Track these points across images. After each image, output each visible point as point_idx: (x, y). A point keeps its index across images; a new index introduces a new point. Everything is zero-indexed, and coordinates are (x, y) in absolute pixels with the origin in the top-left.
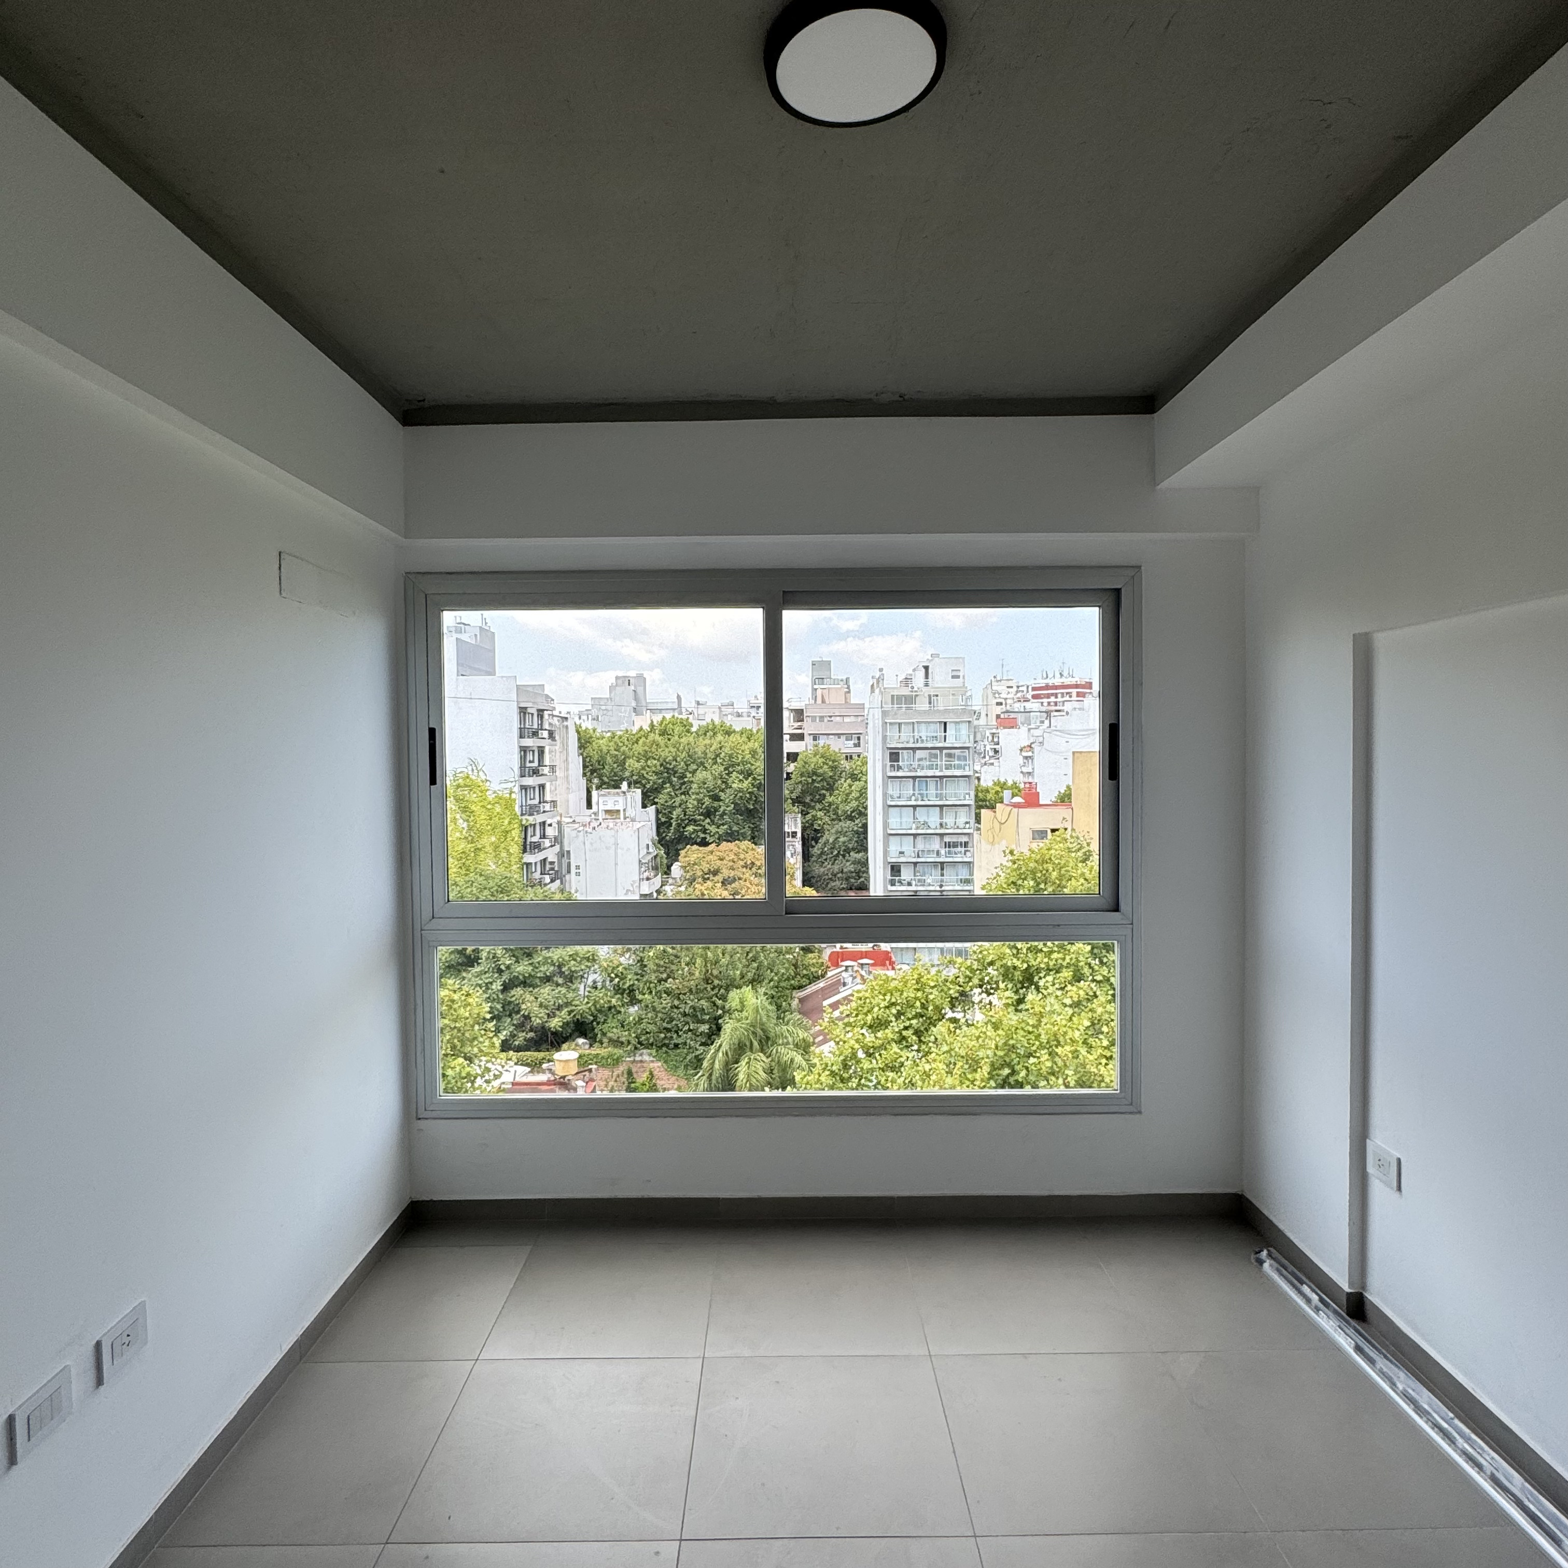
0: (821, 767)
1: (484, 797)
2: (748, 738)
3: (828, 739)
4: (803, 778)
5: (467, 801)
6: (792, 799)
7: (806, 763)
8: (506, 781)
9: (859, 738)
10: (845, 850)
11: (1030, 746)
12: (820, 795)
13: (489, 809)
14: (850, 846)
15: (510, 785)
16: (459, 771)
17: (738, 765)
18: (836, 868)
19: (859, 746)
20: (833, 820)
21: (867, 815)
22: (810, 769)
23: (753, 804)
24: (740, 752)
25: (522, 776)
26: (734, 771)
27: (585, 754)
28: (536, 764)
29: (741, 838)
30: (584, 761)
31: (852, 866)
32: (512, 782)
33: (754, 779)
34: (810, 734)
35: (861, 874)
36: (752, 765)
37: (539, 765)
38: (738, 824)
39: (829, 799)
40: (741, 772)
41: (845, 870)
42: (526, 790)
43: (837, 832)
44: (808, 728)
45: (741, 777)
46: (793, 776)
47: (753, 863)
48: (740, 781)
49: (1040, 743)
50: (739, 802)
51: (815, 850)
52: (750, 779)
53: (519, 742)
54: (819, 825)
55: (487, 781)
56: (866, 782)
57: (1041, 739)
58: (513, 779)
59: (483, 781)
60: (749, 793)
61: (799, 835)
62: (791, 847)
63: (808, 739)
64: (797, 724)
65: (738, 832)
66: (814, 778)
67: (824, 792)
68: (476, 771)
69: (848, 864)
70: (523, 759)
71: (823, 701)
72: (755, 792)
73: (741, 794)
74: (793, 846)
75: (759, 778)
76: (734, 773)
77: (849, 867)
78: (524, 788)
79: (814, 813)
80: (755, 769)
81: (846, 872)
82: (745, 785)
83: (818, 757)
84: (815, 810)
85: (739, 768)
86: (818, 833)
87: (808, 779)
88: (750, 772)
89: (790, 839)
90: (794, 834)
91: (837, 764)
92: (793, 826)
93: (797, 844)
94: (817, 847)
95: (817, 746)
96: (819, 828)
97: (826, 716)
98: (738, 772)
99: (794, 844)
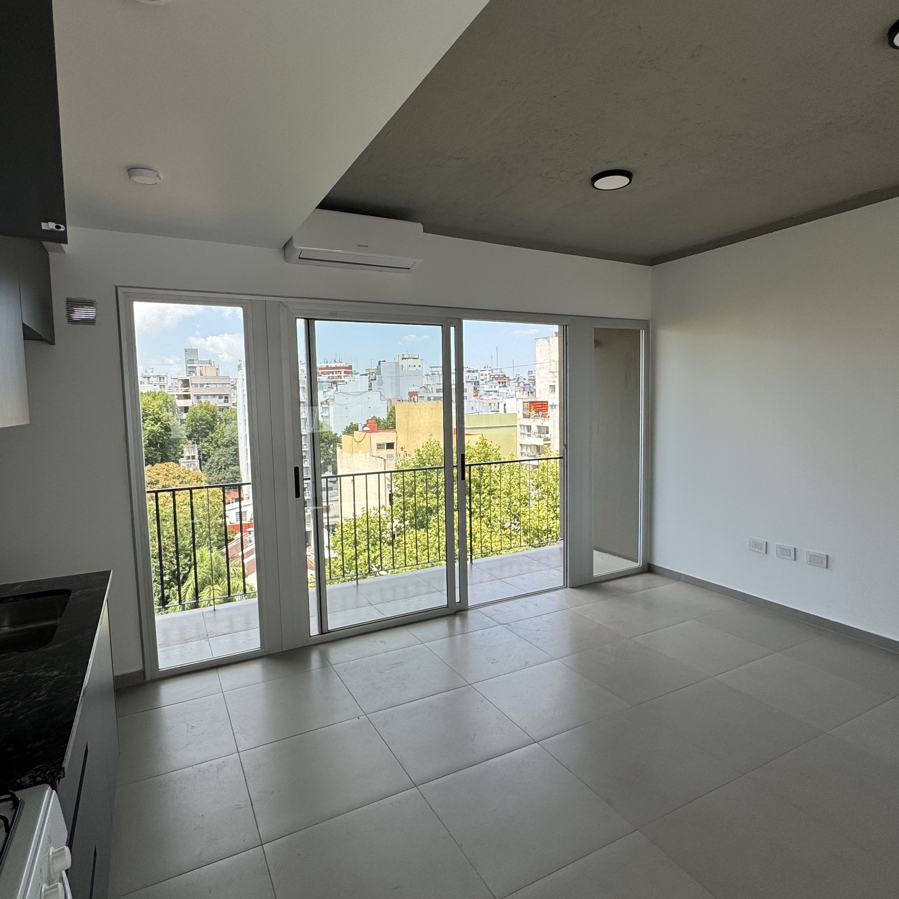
0: (205, 416)
2: (153, 397)
3: (207, 398)
4: (194, 423)
7: (194, 413)
9: (226, 398)
10: (225, 466)
11: (326, 401)
12: (205, 433)
14: (229, 463)
17: (150, 415)
18: (220, 477)
19: (228, 402)
20: (215, 448)
21: (238, 444)
22: (198, 417)
24: (151, 406)
26: (147, 419)
29: (154, 462)
31: (231, 475)
33: (162, 423)
34: (195, 395)
35: (237, 479)
36: (160, 415)
38: (152, 453)
39: (211, 435)
40: (152, 420)
41: (226, 477)
43: (219, 455)
44: (192, 391)
45: (153, 423)
46: (185, 421)
47: (179, 476)
48: (152, 425)
49: (332, 399)
50: (152, 439)
51: (206, 466)
52: (159, 423)
54: (206, 452)
56: (236, 424)
57: (333, 397)
60: (159, 433)
61: (197, 457)
62: (192, 465)
63: (193, 399)
64: (184, 389)
65: (151, 458)
66: (201, 422)
67: (207, 430)
69: (228, 473)
71: (201, 375)
72: (163, 432)
73: (153, 434)
74: (194, 464)
75: (165, 423)
76: (148, 420)
77: (229, 476)
79: (202, 444)
80: (162, 418)
81: (227, 479)
82: (156, 428)
83: (202, 409)
84: (202, 442)
85: (151, 417)
86: (205, 456)
87: (197, 423)
88: (158, 419)
89: (191, 460)
90: (193, 457)
91: (215, 413)
92: (192, 452)
93: (196, 463)
94: (206, 465)
95: (201, 402)
96: (206, 453)
97: (205, 384)
98: (150, 420)
99: (194, 463)
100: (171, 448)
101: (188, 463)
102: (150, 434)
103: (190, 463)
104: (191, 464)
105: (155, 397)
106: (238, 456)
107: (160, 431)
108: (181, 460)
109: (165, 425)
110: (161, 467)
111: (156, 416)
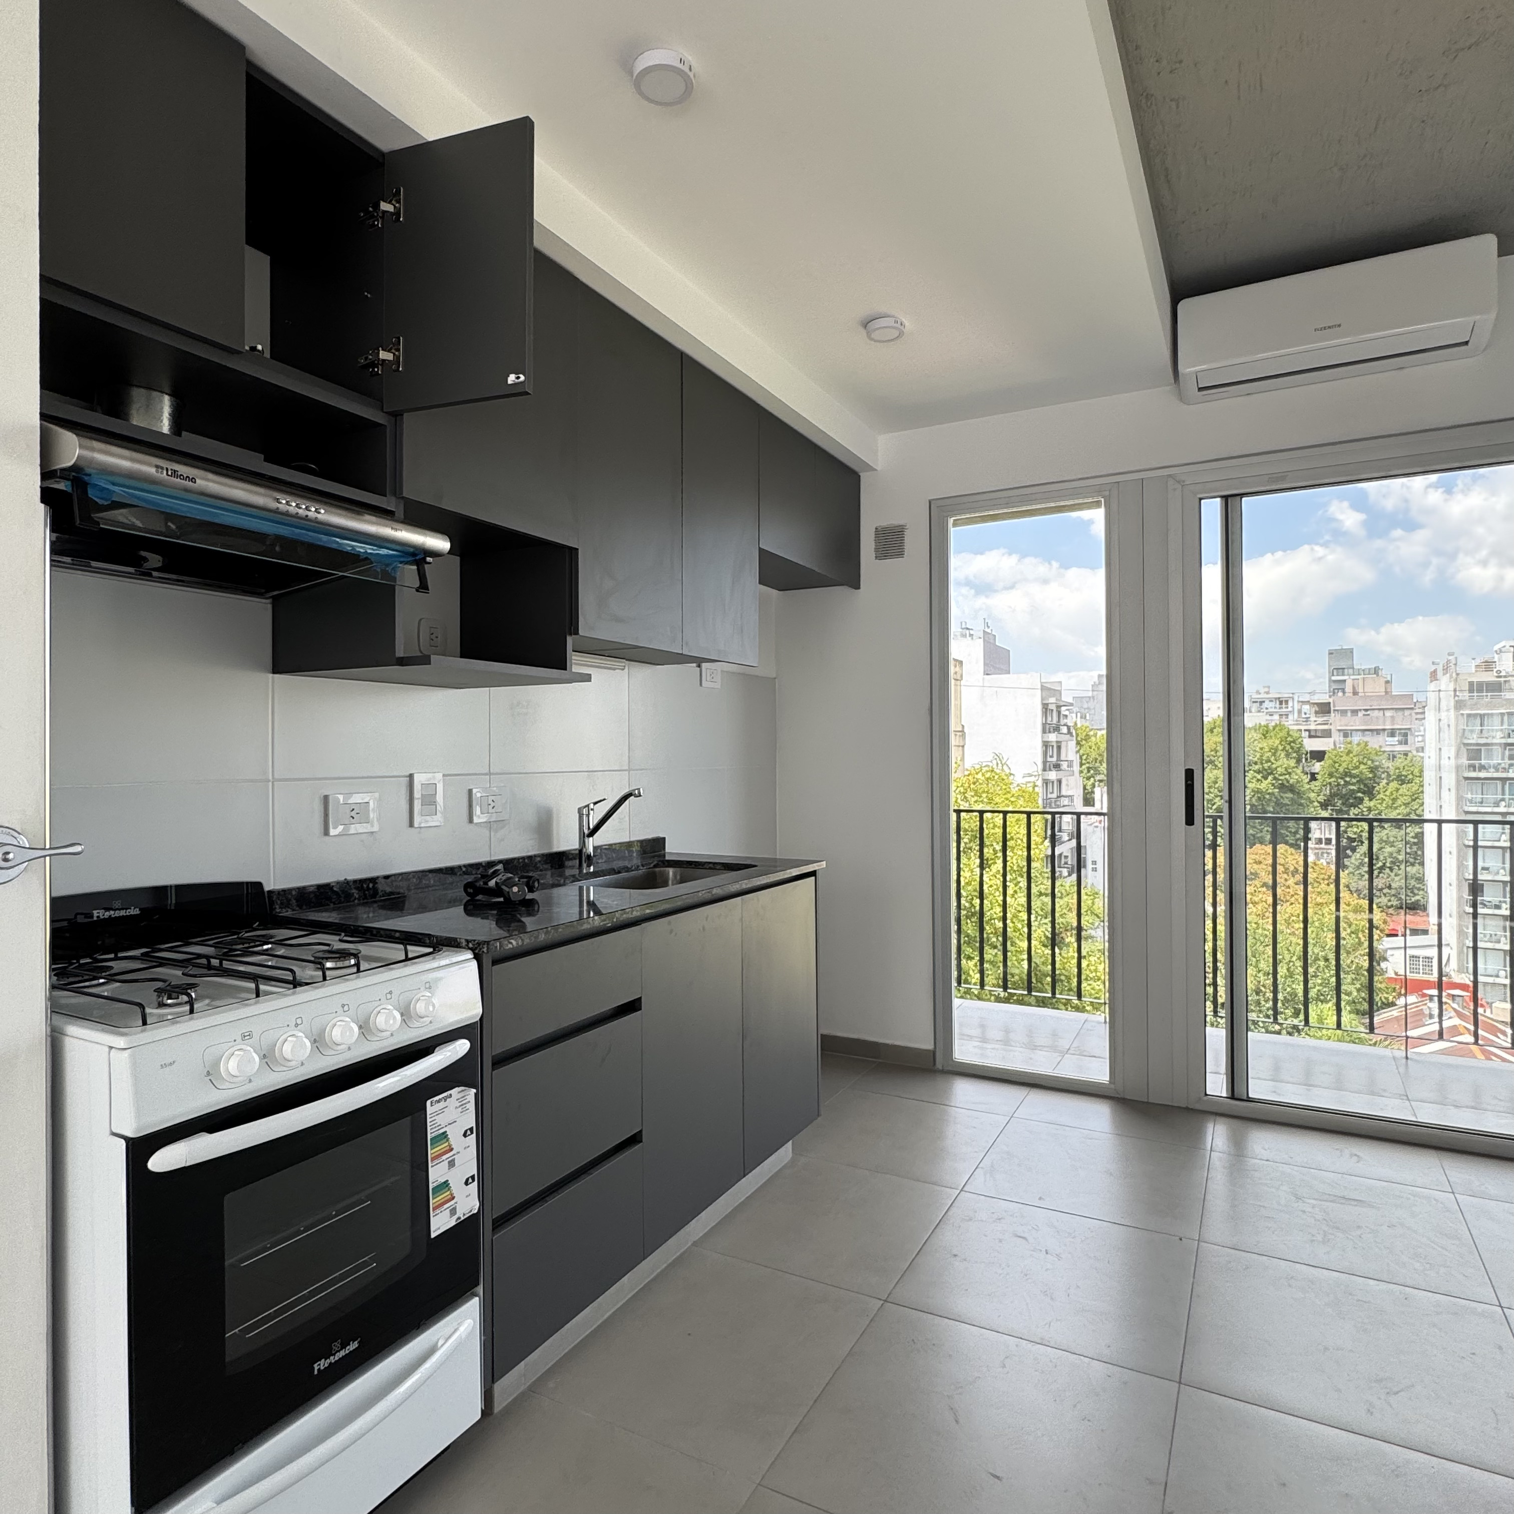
0: (1357, 767)
1: (1008, 790)
2: (1263, 735)
3: (1363, 736)
4: (1333, 779)
5: (992, 793)
6: (1319, 802)
7: (1335, 762)
8: (1030, 775)
9: (1406, 735)
10: (1392, 862)
12: (1355, 798)
13: (1012, 802)
14: (1400, 858)
15: (1032, 779)
16: (984, 764)
17: (1256, 763)
19: (1406, 743)
22: (1341, 770)
23: (1273, 808)
25: (1044, 770)
26: (1250, 770)
27: (1081, 752)
28: (1054, 759)
29: (1258, 843)
30: (1081, 757)
31: (1403, 881)
32: (1035, 776)
33: (1275, 778)
34: (1339, 730)
35: (1416, 891)
36: (1273, 764)
37: (1057, 761)
38: (1255, 827)
39: (1368, 803)
40: (1259, 772)
41: (1394, 885)
42: (1047, 784)
44: (1336, 723)
45: (1259, 777)
46: (1318, 777)
48: (1258, 780)
50: (1256, 804)
51: (1353, 860)
52: (1270, 778)
53: (1042, 737)
54: (1355, 833)
55: (1011, 774)
58: (1036, 773)
59: (1006, 775)
60: (1269, 794)
62: (1325, 855)
63: (1337, 737)
64: (1321, 720)
65: (1253, 836)
66: (1348, 779)
67: (1360, 795)
68: (1000, 765)
69: (1397, 878)
70: (1045, 754)
71: (1355, 693)
72: (1276, 794)
73: (1259, 795)
74: (1328, 853)
75: (1281, 778)
76: (1251, 772)
77: (1399, 882)
78: (1046, 782)
80: (1276, 769)
81: (1396, 889)
82: (1264, 785)
83: (1351, 755)
85: (1257, 767)
86: (1354, 842)
87: (1339, 780)
88: (1269, 771)
89: (1323, 846)
90: (1328, 841)
91: (1377, 763)
92: (1327, 832)
93: (1333, 852)
94: (1353, 858)
95: (1350, 743)
96: (1354, 836)
97: (1360, 710)
98: (1255, 771)
99: (1329, 851)
101: (1317, 851)
102: (1253, 796)
103: (1320, 852)
104: (1323, 853)
105: (1267, 733)
106: (1422, 848)
107: (1270, 791)
109: (1280, 782)
110: (1263, 852)
111: (1266, 766)
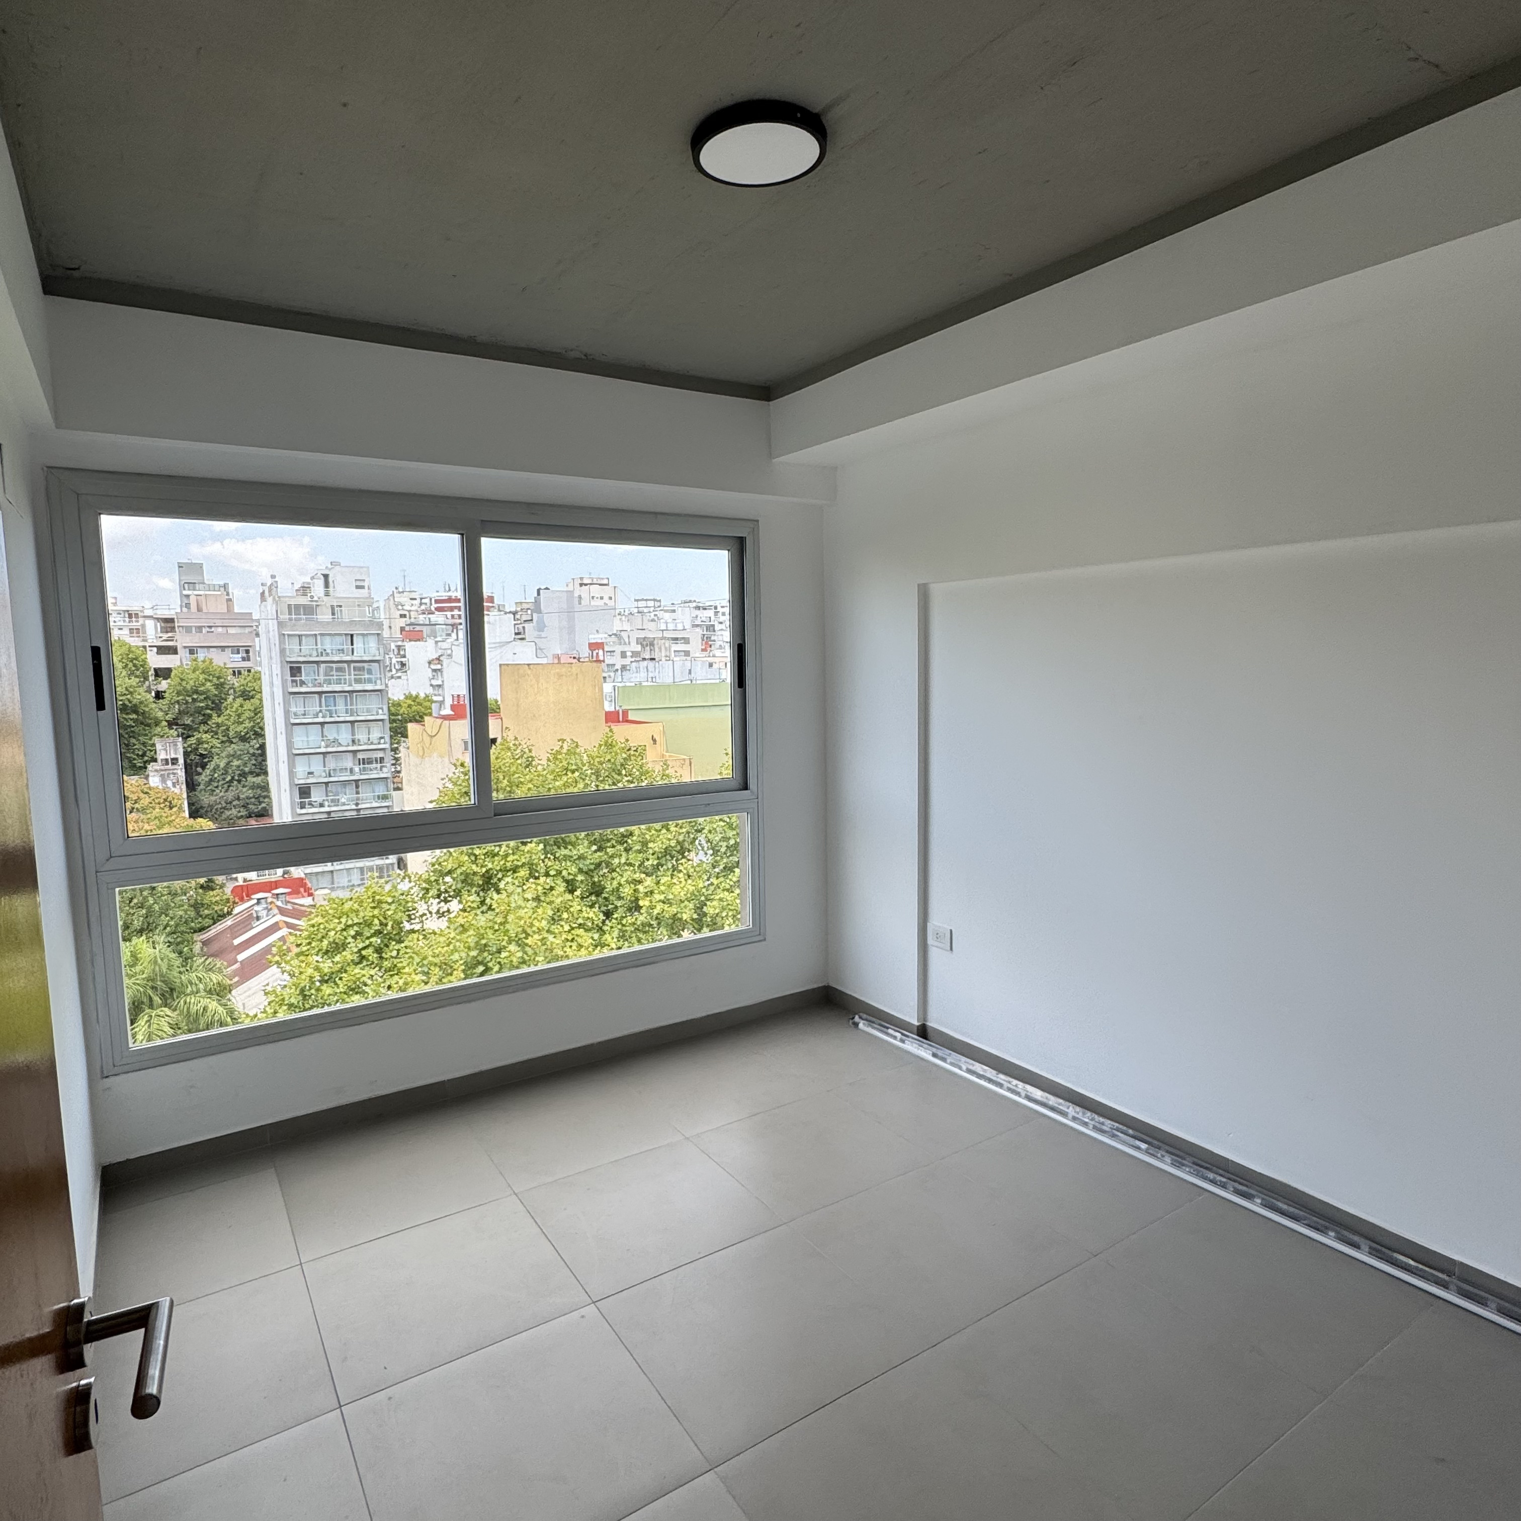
0: (203, 685)
3: (209, 653)
4: (181, 698)
6: (167, 721)
7: (182, 680)
9: (247, 652)
10: (240, 775)
11: (438, 659)
12: (204, 715)
14: (247, 769)
18: (230, 795)
19: (249, 660)
20: (222, 742)
21: (264, 735)
22: (189, 687)
31: (250, 791)
34: (185, 647)
35: (261, 799)
39: (216, 719)
41: (242, 796)
43: (228, 756)
44: (182, 640)
46: (166, 695)
49: (449, 655)
51: (203, 777)
54: (206, 749)
56: (261, 700)
57: (449, 652)
61: (181, 761)
62: (172, 776)
63: (183, 653)
64: (165, 636)
66: (195, 696)
67: (209, 711)
69: (244, 790)
71: (199, 610)
74: (174, 774)
77: (247, 793)
79: (198, 736)
81: (244, 799)
83: (197, 672)
84: (200, 732)
86: (205, 758)
87: (187, 698)
89: (170, 766)
90: (175, 761)
91: (222, 680)
92: (172, 752)
93: (179, 771)
94: (204, 774)
95: (195, 660)
96: (205, 753)
97: (204, 626)
99: (175, 771)
100: (135, 745)
101: (163, 773)
103: (166, 773)
104: (169, 774)
106: (265, 760)
108: (151, 767)
